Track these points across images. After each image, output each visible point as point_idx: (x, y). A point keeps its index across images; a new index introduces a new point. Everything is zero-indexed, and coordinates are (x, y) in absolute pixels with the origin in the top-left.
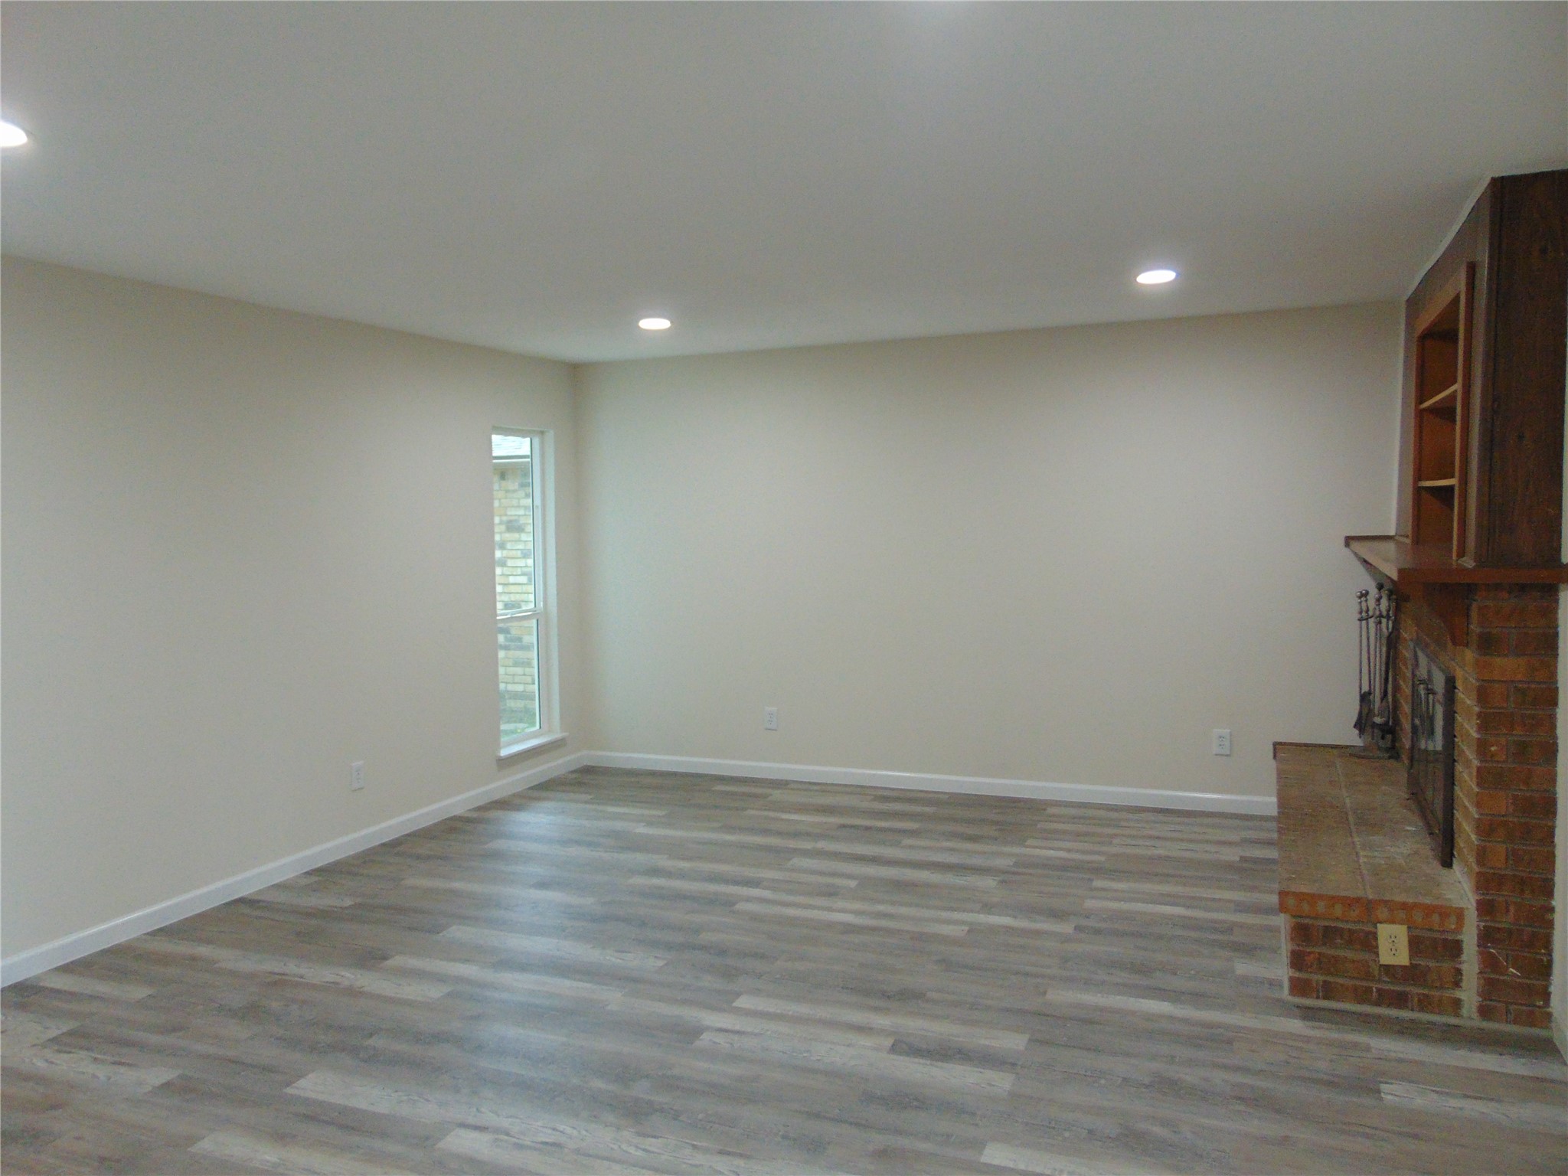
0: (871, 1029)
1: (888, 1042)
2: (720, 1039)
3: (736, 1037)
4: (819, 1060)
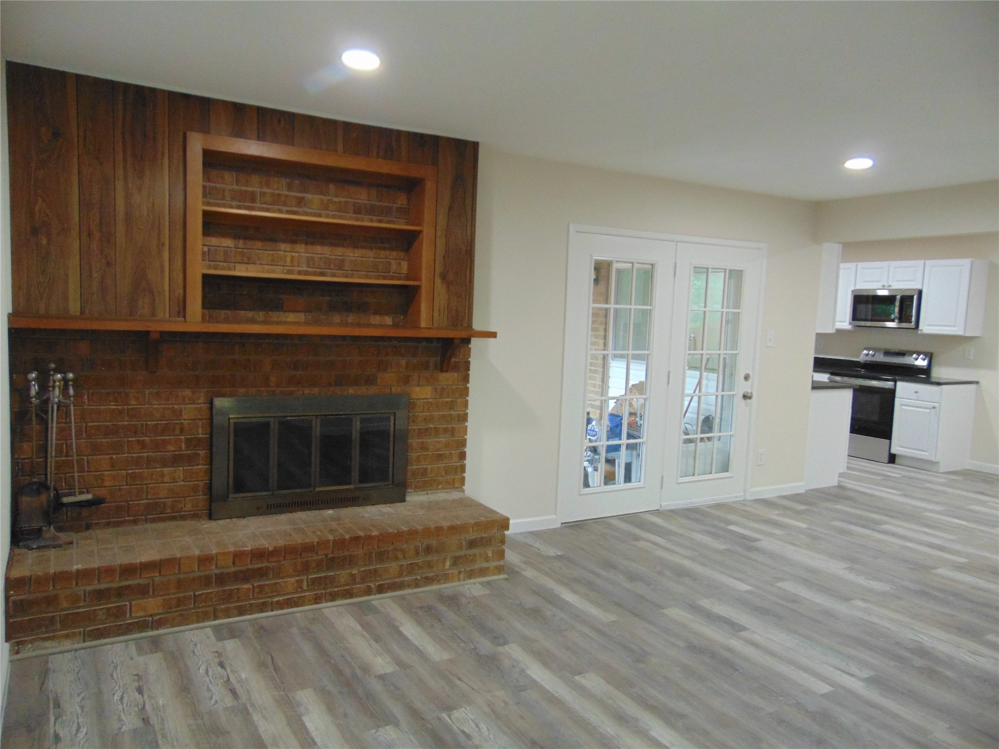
0: (747, 642)
1: (743, 633)
2: (854, 670)
3: (842, 667)
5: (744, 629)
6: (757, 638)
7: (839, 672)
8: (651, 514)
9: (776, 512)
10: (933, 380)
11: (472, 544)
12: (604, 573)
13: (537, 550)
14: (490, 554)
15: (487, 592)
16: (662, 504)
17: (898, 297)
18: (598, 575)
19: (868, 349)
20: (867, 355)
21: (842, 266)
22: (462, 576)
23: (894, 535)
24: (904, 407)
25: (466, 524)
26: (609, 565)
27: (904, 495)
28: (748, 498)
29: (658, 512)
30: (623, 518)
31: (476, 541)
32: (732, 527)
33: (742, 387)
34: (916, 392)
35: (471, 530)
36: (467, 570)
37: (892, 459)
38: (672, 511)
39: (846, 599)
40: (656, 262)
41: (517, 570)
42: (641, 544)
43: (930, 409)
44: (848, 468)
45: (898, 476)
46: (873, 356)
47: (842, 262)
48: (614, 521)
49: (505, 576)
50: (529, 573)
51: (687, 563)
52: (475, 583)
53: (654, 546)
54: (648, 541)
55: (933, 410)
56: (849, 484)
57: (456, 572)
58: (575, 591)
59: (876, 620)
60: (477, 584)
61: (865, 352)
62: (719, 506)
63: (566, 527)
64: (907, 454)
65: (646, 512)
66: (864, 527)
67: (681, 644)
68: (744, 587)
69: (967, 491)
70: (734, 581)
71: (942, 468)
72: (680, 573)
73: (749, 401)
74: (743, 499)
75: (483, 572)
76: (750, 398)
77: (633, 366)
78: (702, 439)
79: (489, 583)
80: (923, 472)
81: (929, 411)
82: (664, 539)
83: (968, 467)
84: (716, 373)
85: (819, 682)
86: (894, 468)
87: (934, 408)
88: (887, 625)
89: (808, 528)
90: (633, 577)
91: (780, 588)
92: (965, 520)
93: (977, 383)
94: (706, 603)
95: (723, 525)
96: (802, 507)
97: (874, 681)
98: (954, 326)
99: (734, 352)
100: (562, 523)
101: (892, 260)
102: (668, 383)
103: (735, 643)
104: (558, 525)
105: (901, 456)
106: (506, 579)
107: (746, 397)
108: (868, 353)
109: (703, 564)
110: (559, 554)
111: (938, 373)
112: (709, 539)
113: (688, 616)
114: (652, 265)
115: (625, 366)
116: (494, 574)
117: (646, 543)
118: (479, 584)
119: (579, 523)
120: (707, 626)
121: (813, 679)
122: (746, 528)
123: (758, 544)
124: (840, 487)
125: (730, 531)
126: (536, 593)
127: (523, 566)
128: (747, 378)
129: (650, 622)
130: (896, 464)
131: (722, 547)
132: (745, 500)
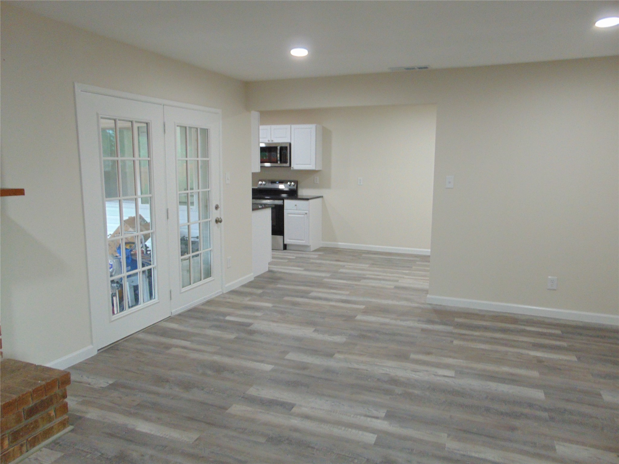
0: (302, 417)
1: (294, 410)
2: (375, 413)
3: (368, 414)
4: (327, 401)
5: (292, 406)
6: (305, 410)
7: (369, 419)
8: (165, 321)
9: (248, 298)
10: (299, 197)
11: (31, 412)
12: (161, 390)
13: (88, 385)
14: (53, 413)
15: (59, 455)
16: (172, 312)
17: (279, 148)
18: (158, 394)
19: (262, 181)
20: (261, 184)
21: (261, 127)
22: (24, 448)
23: (320, 298)
24: (289, 215)
25: (23, 395)
26: (160, 380)
27: (305, 270)
28: (225, 292)
29: (171, 318)
30: (147, 330)
31: (36, 407)
32: (228, 318)
33: (215, 214)
34: (296, 205)
35: (30, 399)
36: (29, 439)
37: (285, 247)
38: (180, 315)
39: (330, 355)
40: (150, 122)
41: (78, 414)
42: (174, 351)
43: (304, 215)
44: (273, 258)
45: (294, 257)
46: (265, 185)
47: (261, 125)
48: (141, 336)
49: (71, 427)
50: (93, 414)
51: (217, 358)
52: (40, 450)
53: (185, 350)
54: (177, 346)
55: (306, 215)
56: (275, 268)
57: (16, 447)
58: (147, 419)
59: (356, 366)
60: (44, 449)
61: (260, 183)
62: (210, 302)
63: (102, 352)
64: (293, 243)
65: (162, 320)
66: (302, 297)
67: (262, 440)
68: (268, 367)
69: (331, 260)
70: (258, 364)
71: (312, 249)
72: (219, 369)
73: (219, 223)
74: (221, 293)
75: (47, 434)
76: (221, 222)
77: (124, 205)
78: (193, 257)
79: (55, 443)
80: (303, 252)
81: (303, 216)
82: (188, 341)
83: (321, 246)
84: (186, 205)
85: (365, 433)
86: (287, 252)
87: (306, 214)
88: (364, 368)
89: (273, 306)
90: (187, 386)
91: (289, 360)
92: (344, 279)
93: (322, 197)
94: (253, 391)
95: (221, 318)
96: (260, 291)
97: (390, 416)
98: (310, 164)
99: (207, 190)
100: (98, 350)
101: (273, 124)
102: (168, 218)
103: (295, 422)
104: (95, 353)
105: (289, 245)
106: (72, 431)
107: (218, 221)
108: (262, 183)
109: (230, 356)
110: (111, 382)
111: (302, 192)
112: (219, 332)
113: (249, 409)
114: (147, 124)
115: (118, 206)
116: (59, 431)
117: (177, 349)
118: (46, 448)
119: (113, 345)
120: (268, 413)
121: (360, 432)
122: (237, 316)
123: (252, 328)
124: (270, 271)
125: (229, 322)
126: (111, 435)
127: (84, 408)
128: (217, 208)
129: (225, 427)
130: (287, 250)
131: (232, 336)
132: (223, 294)
